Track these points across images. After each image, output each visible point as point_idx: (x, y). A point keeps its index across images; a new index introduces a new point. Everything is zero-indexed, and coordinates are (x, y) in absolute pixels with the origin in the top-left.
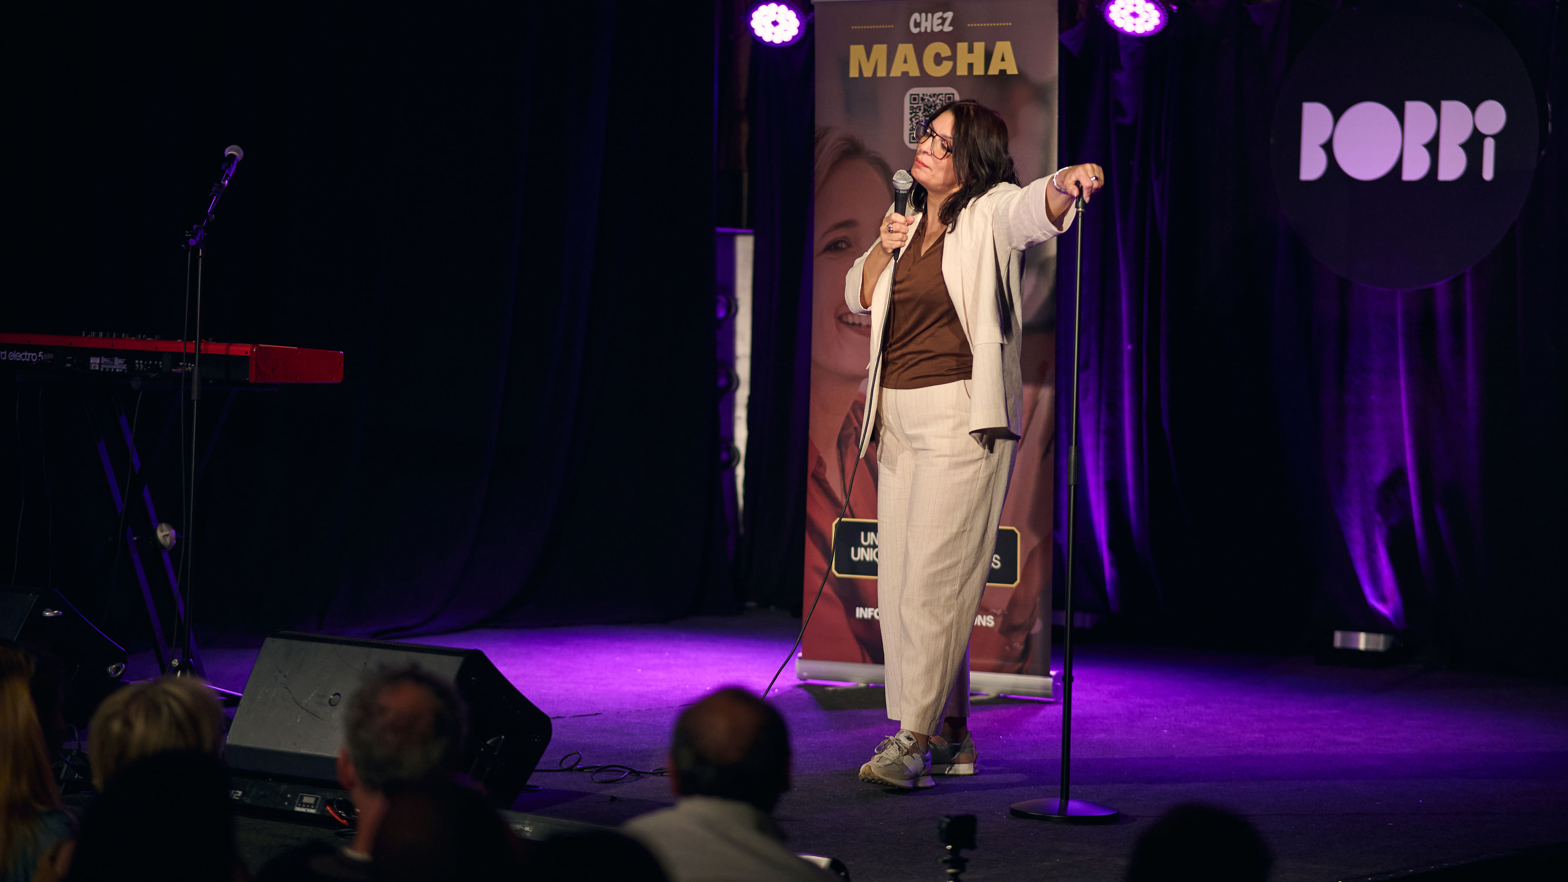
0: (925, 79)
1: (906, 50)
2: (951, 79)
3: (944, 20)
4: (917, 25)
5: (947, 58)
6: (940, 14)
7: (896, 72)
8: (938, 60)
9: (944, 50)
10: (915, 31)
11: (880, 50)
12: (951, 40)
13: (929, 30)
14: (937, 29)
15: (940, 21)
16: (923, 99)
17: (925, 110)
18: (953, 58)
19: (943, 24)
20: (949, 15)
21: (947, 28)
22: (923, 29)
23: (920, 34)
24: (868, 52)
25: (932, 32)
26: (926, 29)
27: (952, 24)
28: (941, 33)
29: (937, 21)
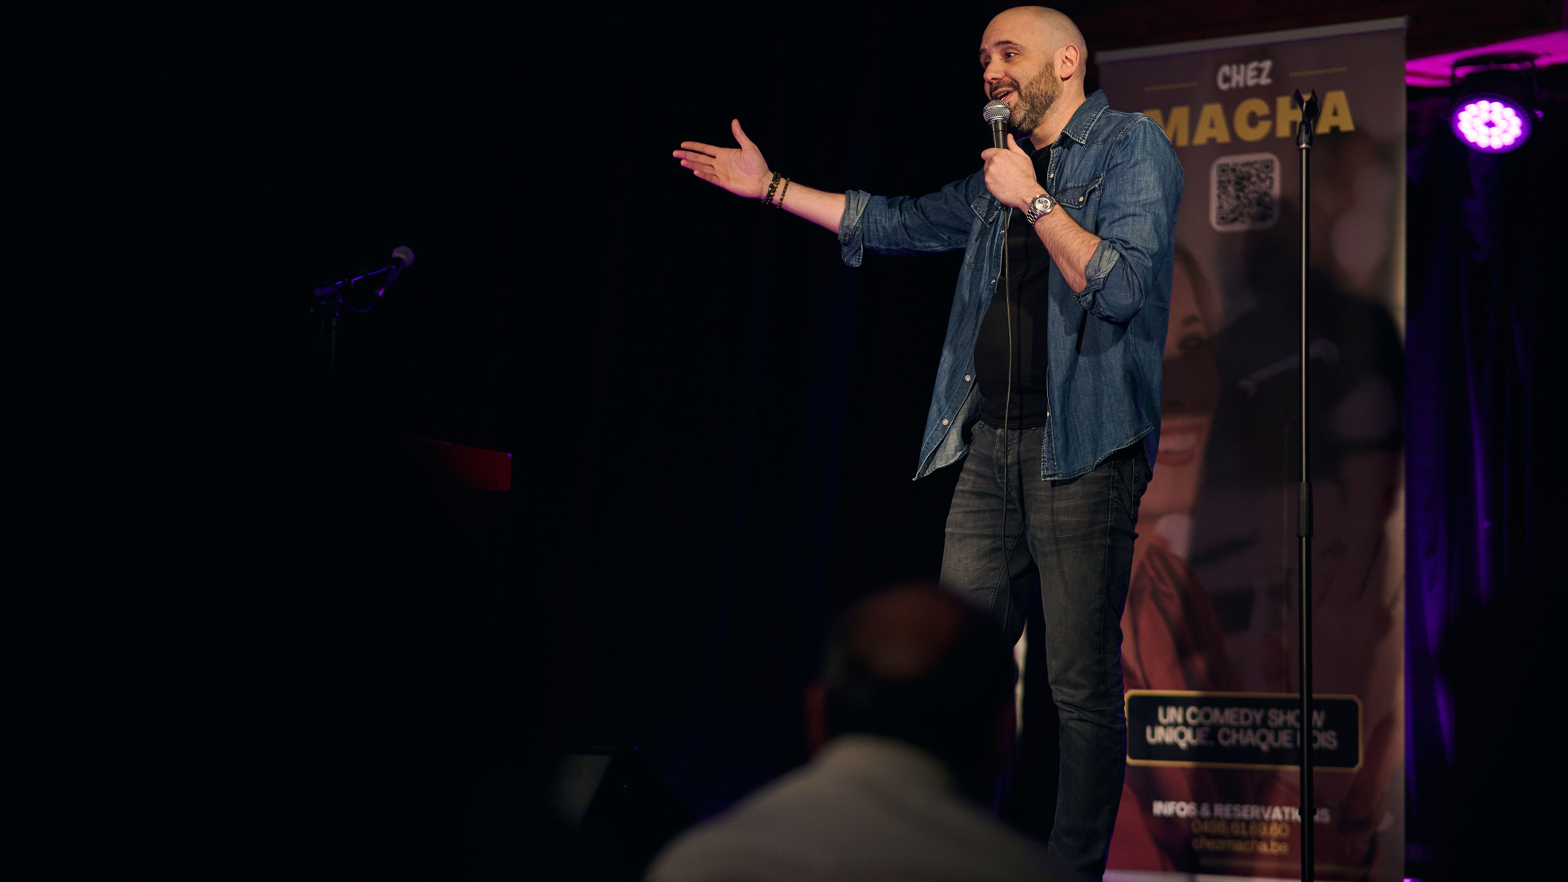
0: (1237, 145)
1: (1213, 111)
2: (1270, 143)
3: (1260, 71)
4: (1227, 79)
5: (1265, 118)
6: (1253, 65)
7: (1201, 139)
8: (1253, 120)
9: (1260, 107)
10: (1223, 86)
11: (1180, 115)
12: (1269, 94)
13: (1241, 84)
14: (1251, 82)
15: (1255, 73)
16: (1233, 170)
17: (1237, 183)
18: (1272, 116)
19: (1258, 76)
20: (1264, 65)
21: (1265, 81)
22: (1234, 84)
23: (1231, 90)
24: (1166, 118)
25: (1246, 87)
26: (1238, 83)
27: (1271, 75)
28: (1258, 86)
29: (1251, 74)
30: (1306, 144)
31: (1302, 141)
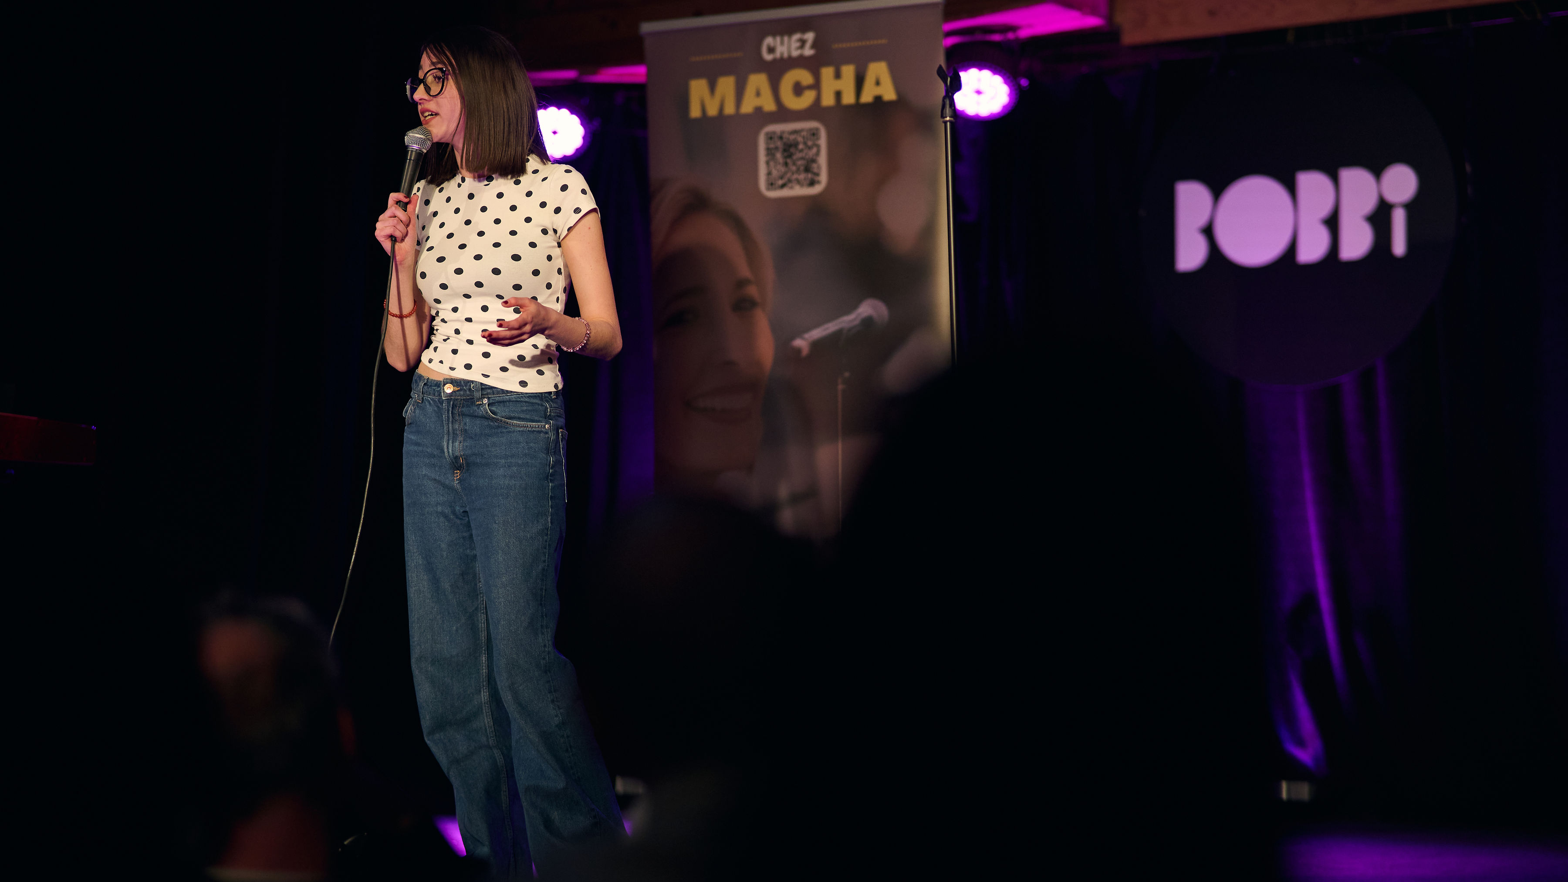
0: (783, 114)
1: (758, 81)
2: (815, 111)
3: (803, 42)
4: (771, 50)
6: (796, 36)
7: (747, 107)
8: (798, 89)
9: (804, 77)
10: (768, 57)
11: (726, 84)
12: (813, 65)
13: (786, 55)
14: (795, 53)
15: (798, 44)
16: (781, 138)
17: (785, 150)
18: (817, 86)
19: (802, 47)
20: (810, 36)
21: (808, 52)
22: (778, 55)
23: (775, 61)
24: (712, 87)
25: (790, 58)
26: (782, 54)
27: (814, 46)
28: (801, 57)
29: (795, 44)
30: (950, 117)
31: (946, 114)
